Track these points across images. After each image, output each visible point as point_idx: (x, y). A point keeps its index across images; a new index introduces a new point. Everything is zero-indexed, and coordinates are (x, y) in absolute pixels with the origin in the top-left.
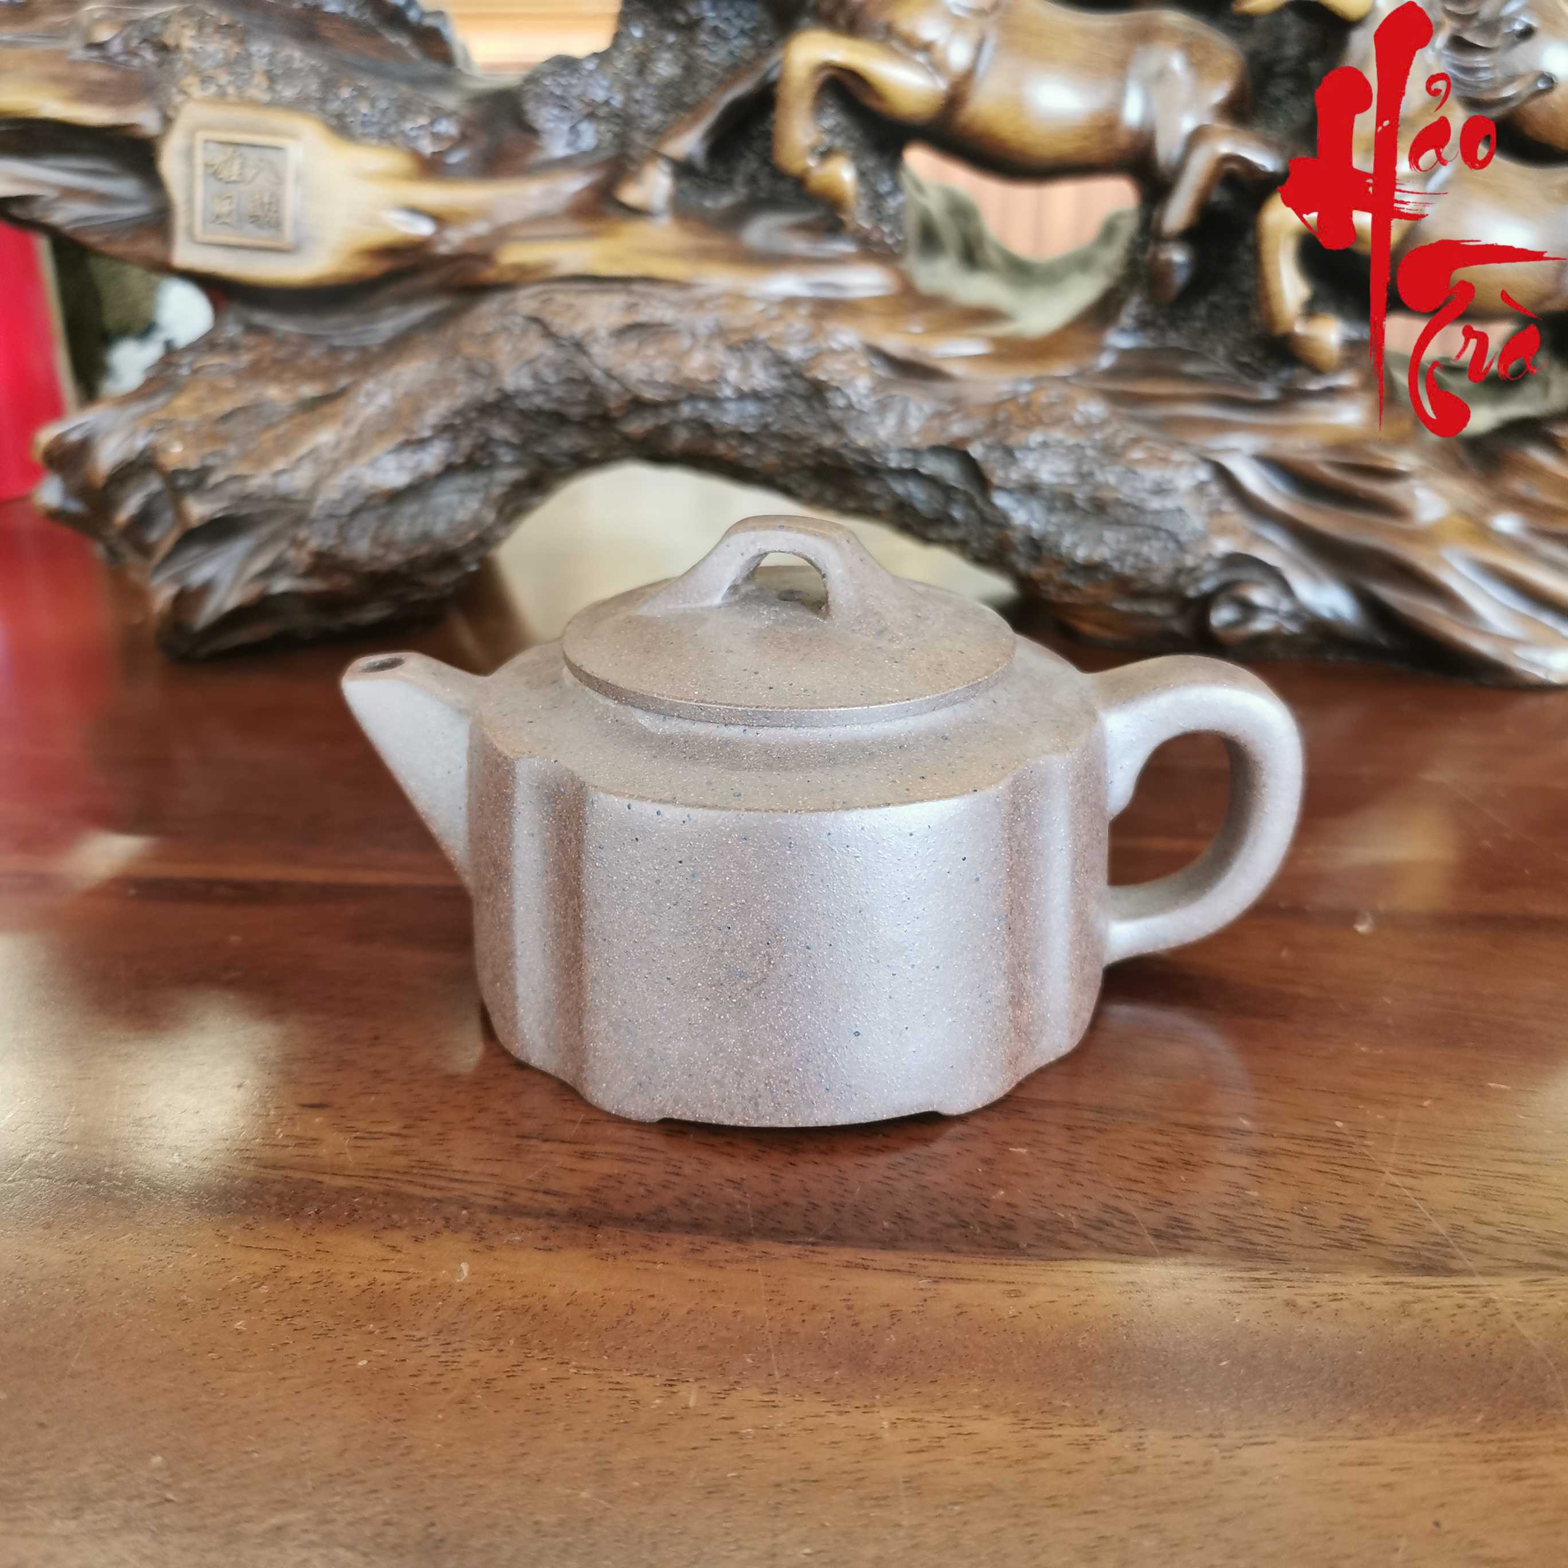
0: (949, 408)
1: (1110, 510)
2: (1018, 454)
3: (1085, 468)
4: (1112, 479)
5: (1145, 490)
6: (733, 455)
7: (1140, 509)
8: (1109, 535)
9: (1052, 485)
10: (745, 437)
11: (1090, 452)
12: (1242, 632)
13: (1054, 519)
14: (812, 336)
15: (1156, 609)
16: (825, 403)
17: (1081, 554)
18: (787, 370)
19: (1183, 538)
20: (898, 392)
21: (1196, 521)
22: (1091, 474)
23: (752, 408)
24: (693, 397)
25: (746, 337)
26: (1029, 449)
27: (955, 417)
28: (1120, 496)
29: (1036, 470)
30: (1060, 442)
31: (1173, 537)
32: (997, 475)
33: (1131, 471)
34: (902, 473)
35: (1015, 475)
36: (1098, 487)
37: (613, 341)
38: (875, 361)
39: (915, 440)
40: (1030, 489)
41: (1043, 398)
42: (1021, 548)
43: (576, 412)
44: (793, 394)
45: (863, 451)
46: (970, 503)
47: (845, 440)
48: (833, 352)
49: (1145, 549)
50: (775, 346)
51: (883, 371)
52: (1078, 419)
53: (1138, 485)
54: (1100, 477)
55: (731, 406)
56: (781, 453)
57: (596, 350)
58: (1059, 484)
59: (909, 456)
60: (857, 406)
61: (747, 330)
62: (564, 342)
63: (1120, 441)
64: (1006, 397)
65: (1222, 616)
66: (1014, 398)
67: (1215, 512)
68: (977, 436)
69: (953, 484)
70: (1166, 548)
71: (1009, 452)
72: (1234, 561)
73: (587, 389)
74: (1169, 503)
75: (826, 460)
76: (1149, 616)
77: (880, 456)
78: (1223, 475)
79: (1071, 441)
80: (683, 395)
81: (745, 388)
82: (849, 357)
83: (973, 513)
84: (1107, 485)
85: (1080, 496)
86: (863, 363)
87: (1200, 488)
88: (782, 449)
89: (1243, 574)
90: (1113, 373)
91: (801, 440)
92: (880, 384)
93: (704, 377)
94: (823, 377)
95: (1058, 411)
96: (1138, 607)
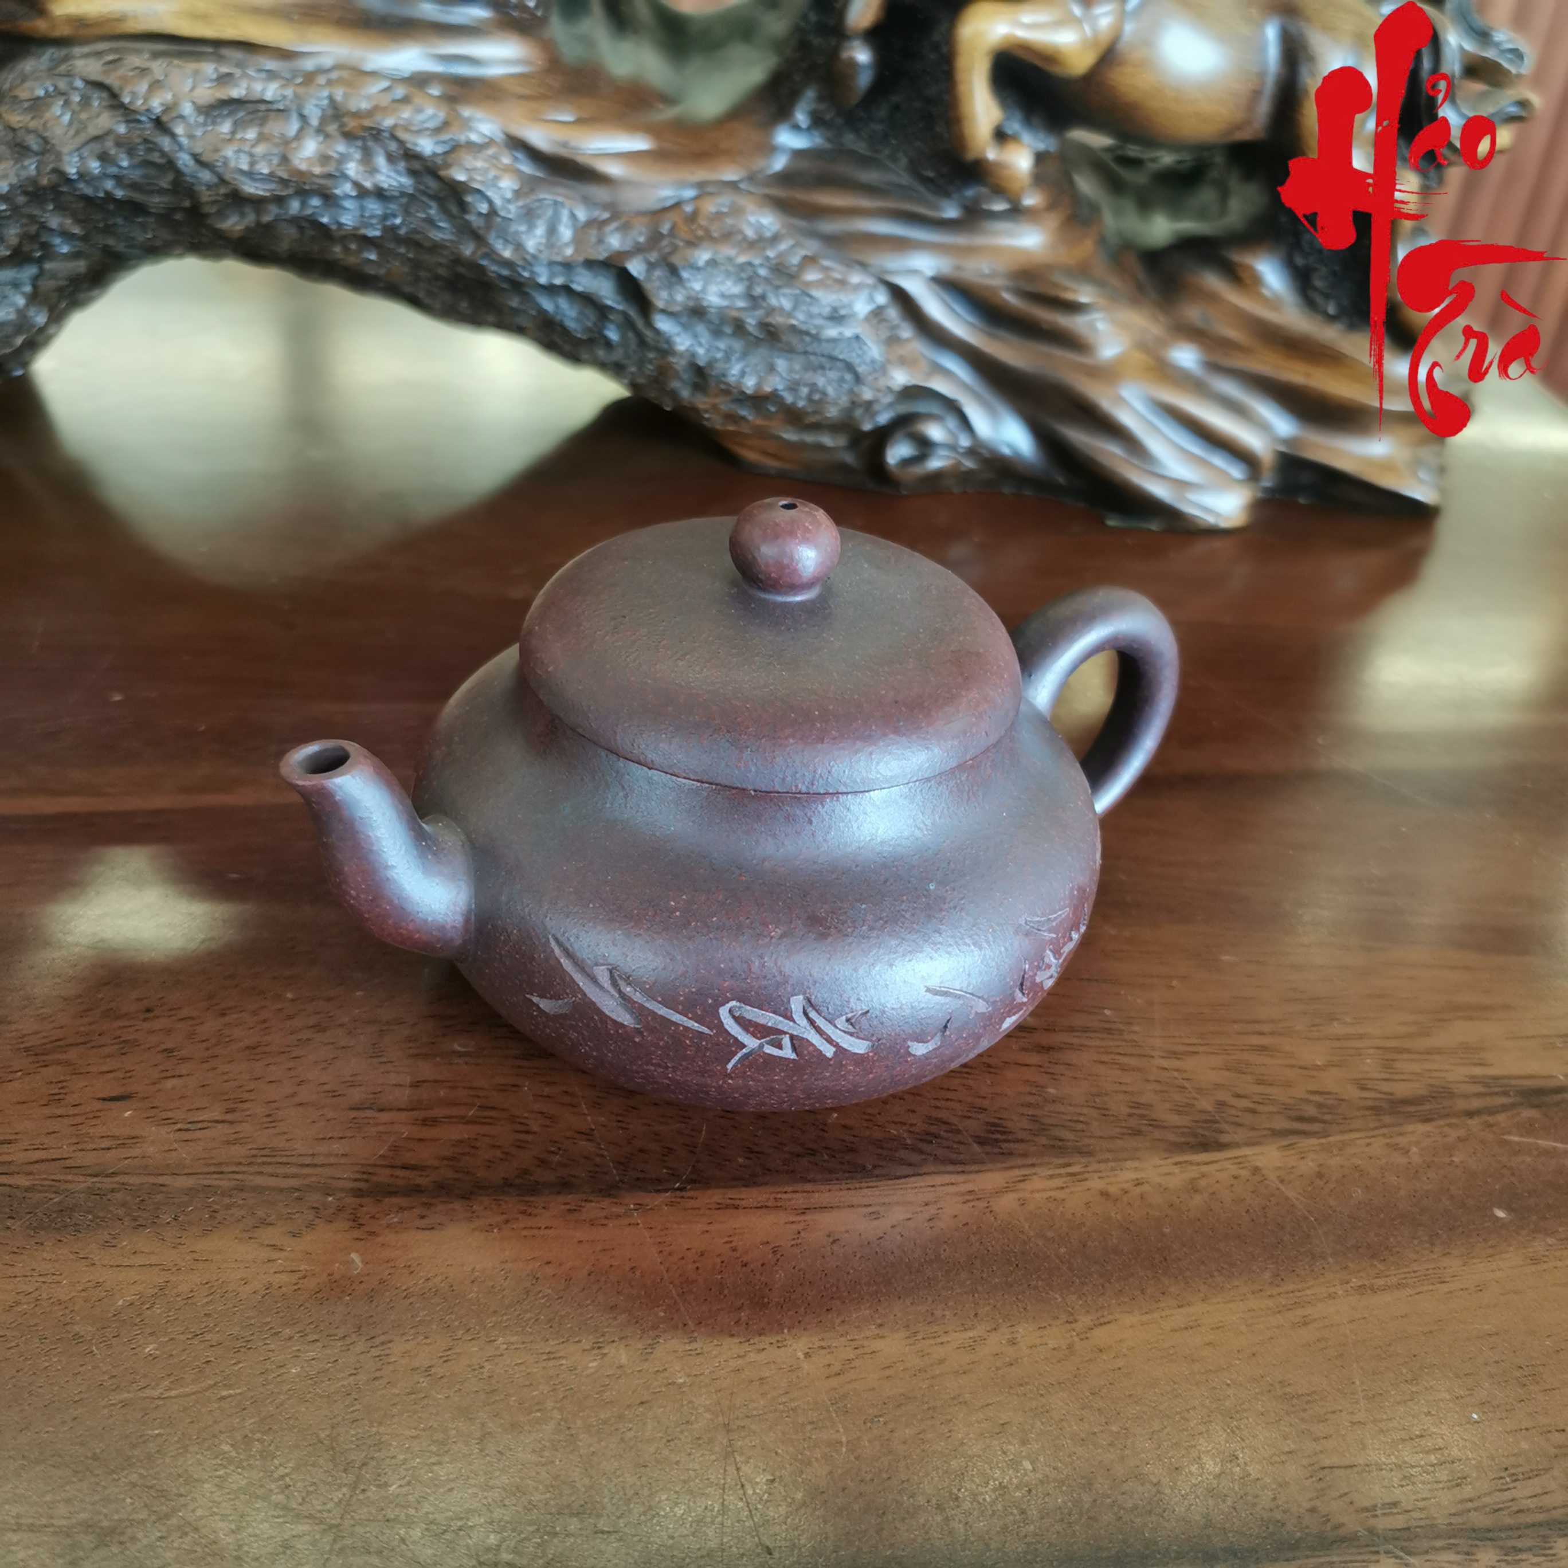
0: (606, 215)
1: (784, 338)
2: (685, 274)
3: (758, 290)
4: (786, 304)
5: (820, 315)
6: (352, 260)
7: (816, 338)
8: (781, 364)
9: (721, 309)
10: (367, 242)
11: (763, 272)
12: (918, 470)
13: (722, 345)
14: (446, 125)
15: (827, 440)
16: (463, 207)
17: (750, 384)
18: (417, 165)
19: (861, 369)
20: (547, 195)
21: (874, 351)
22: (763, 297)
23: (374, 207)
24: (303, 193)
25: (367, 123)
26: (694, 268)
27: (614, 225)
28: (794, 322)
29: (704, 290)
30: (730, 259)
31: (850, 367)
32: (660, 298)
33: (805, 295)
34: (551, 290)
35: (680, 297)
36: (771, 311)
37: (201, 119)
38: (519, 155)
39: (569, 252)
40: (697, 312)
41: (710, 206)
42: (685, 376)
43: (156, 202)
44: (424, 193)
45: (508, 264)
46: (628, 324)
47: (485, 250)
48: (470, 145)
49: (821, 381)
50: (402, 135)
51: (527, 168)
52: (750, 233)
53: (815, 310)
54: (773, 301)
55: (348, 204)
56: (409, 259)
57: (179, 130)
58: (727, 307)
59: (559, 269)
60: (502, 213)
61: (370, 113)
62: (138, 117)
63: (795, 260)
64: (668, 203)
65: (898, 452)
66: (677, 205)
67: (893, 340)
68: (638, 250)
69: (609, 303)
70: (842, 380)
71: (674, 271)
72: (911, 393)
73: (170, 177)
74: (848, 332)
75: (461, 270)
76: (820, 447)
77: (524, 268)
78: (901, 297)
79: (742, 259)
80: (290, 191)
81: (368, 184)
82: (491, 151)
83: (631, 335)
84: (781, 309)
85: (751, 322)
86: (506, 160)
87: (877, 313)
88: (411, 255)
89: (921, 407)
90: (785, 178)
91: (436, 248)
92: (528, 186)
93: (317, 170)
94: (461, 177)
95: (729, 221)
96: (809, 438)
